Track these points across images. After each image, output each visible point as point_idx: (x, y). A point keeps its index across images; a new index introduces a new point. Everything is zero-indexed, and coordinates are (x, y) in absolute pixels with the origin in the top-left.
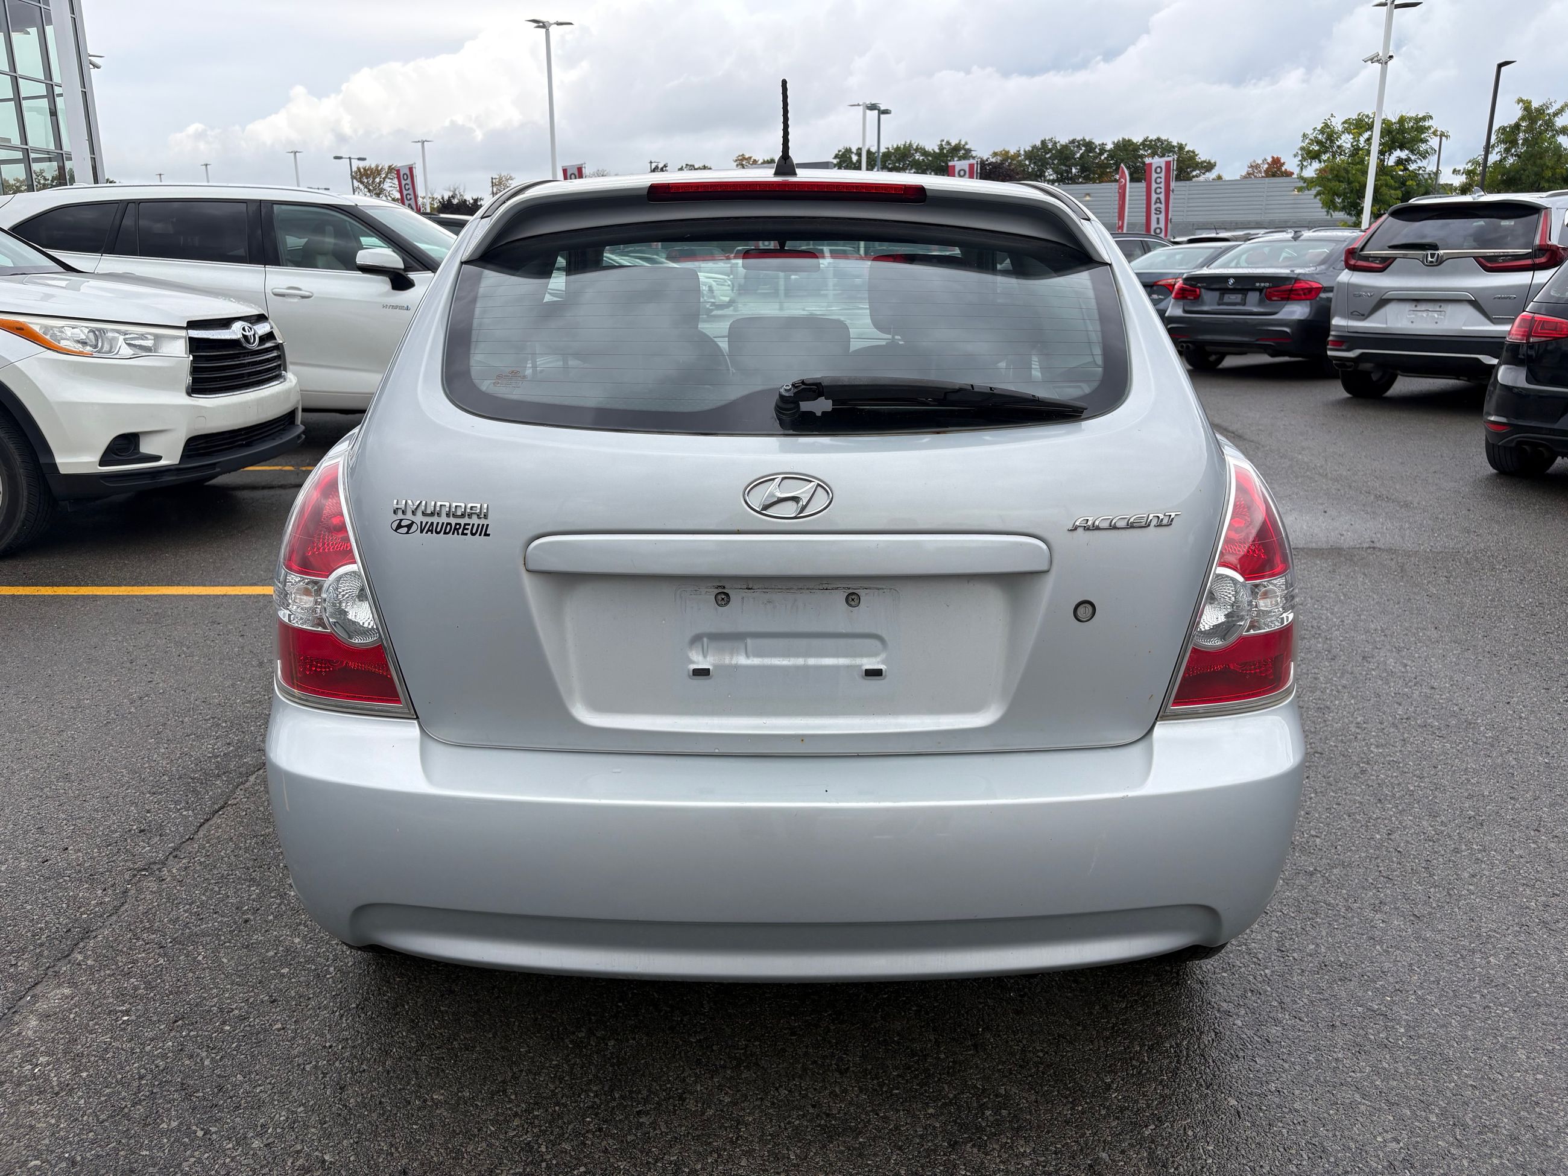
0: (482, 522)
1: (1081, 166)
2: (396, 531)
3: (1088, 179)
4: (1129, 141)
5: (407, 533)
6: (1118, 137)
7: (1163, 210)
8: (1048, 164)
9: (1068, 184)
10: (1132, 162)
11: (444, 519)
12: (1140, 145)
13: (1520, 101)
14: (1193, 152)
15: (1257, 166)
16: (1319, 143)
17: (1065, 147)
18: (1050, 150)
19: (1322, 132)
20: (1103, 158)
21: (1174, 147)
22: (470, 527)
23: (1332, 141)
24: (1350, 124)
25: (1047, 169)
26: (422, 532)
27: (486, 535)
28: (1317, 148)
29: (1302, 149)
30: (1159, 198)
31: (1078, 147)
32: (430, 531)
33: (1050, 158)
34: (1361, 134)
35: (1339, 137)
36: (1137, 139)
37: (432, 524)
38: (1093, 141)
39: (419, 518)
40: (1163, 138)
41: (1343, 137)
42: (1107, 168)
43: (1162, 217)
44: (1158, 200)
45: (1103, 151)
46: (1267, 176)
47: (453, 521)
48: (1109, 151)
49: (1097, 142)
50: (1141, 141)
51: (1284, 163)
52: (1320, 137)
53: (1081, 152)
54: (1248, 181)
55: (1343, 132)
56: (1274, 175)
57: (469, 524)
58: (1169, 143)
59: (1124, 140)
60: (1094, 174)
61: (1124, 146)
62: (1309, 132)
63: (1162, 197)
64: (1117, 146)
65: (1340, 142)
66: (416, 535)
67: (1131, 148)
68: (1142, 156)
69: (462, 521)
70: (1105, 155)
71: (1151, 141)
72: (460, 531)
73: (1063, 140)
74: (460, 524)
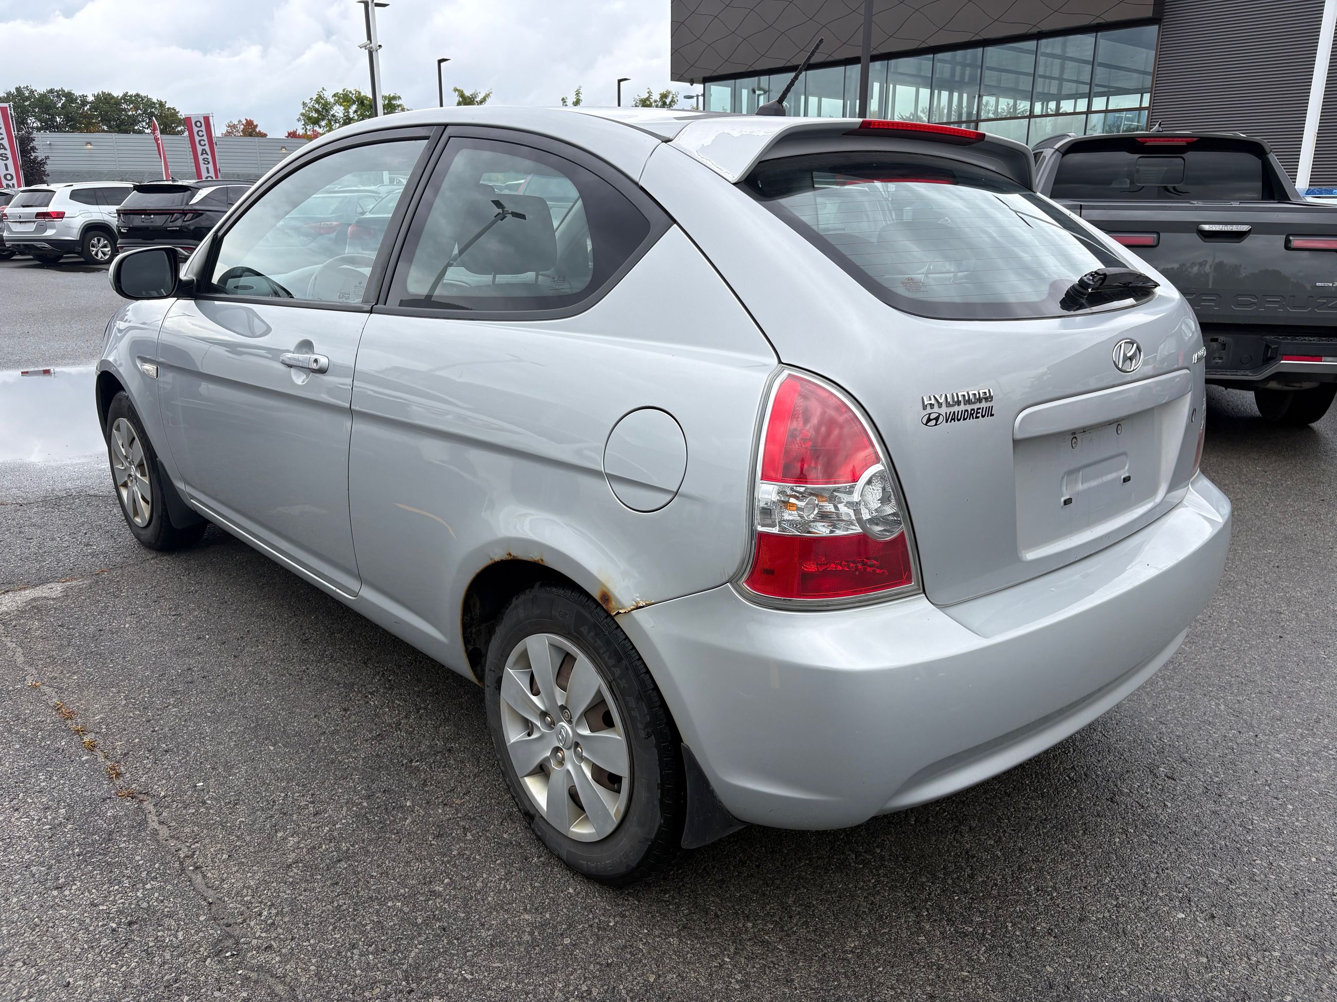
0: (989, 404)
1: (64, 115)
2: (926, 424)
3: (74, 129)
4: (109, 94)
5: (936, 425)
6: (98, 90)
7: (210, 160)
8: (29, 112)
9: (55, 132)
10: (117, 114)
11: (962, 407)
12: (121, 99)
13: (456, 90)
14: (173, 109)
15: (234, 126)
16: (317, 111)
17: (43, 96)
18: (28, 99)
19: (317, 101)
20: (86, 109)
21: (154, 103)
22: (980, 411)
23: (327, 111)
24: (339, 98)
25: (28, 116)
26: (947, 422)
27: (992, 415)
28: (316, 115)
29: (303, 114)
30: (204, 150)
31: (58, 96)
32: (953, 419)
33: (29, 105)
34: (349, 107)
35: (332, 108)
36: (117, 93)
37: (954, 412)
38: (73, 92)
39: (944, 410)
40: (143, 94)
41: (335, 108)
42: (93, 119)
43: (211, 166)
44: (204, 152)
45: (84, 103)
46: (245, 135)
47: (969, 407)
48: (90, 103)
49: (77, 93)
50: (121, 95)
51: (257, 125)
52: (317, 106)
53: (62, 102)
54: (228, 139)
55: (335, 104)
56: (251, 135)
57: (980, 409)
58: (149, 100)
59: (103, 93)
60: (81, 124)
61: (105, 99)
62: (308, 101)
63: (207, 148)
64: (97, 97)
65: (334, 112)
66: (943, 426)
67: (112, 101)
68: (124, 110)
69: (975, 407)
70: (88, 107)
71: (131, 96)
72: (974, 415)
73: (41, 89)
74: (974, 410)
